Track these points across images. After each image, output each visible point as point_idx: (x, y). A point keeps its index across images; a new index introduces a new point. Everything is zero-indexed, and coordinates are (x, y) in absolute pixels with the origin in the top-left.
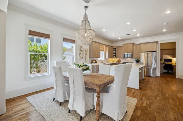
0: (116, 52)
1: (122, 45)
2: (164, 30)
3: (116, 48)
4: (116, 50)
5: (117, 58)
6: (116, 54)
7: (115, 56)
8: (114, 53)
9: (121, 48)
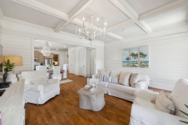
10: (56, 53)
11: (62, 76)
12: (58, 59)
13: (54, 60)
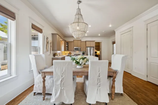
0: (68, 46)
1: (73, 41)
2: (99, 35)
3: (68, 43)
4: (68, 45)
5: (69, 51)
6: (68, 48)
7: (67, 50)
8: (67, 47)
9: (72, 43)
10: (97, 40)
11: (112, 87)
12: (100, 48)
13: (95, 49)
